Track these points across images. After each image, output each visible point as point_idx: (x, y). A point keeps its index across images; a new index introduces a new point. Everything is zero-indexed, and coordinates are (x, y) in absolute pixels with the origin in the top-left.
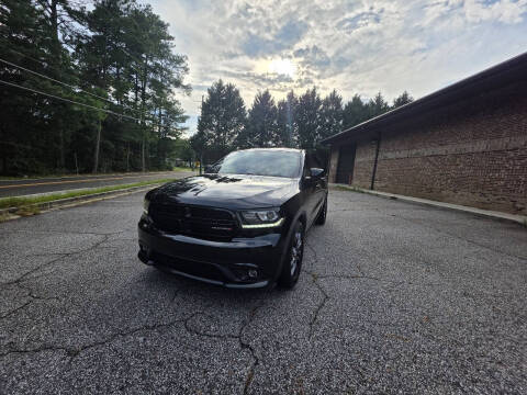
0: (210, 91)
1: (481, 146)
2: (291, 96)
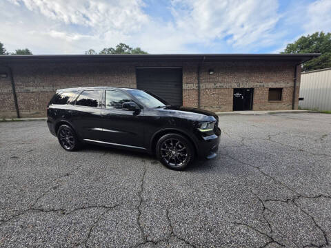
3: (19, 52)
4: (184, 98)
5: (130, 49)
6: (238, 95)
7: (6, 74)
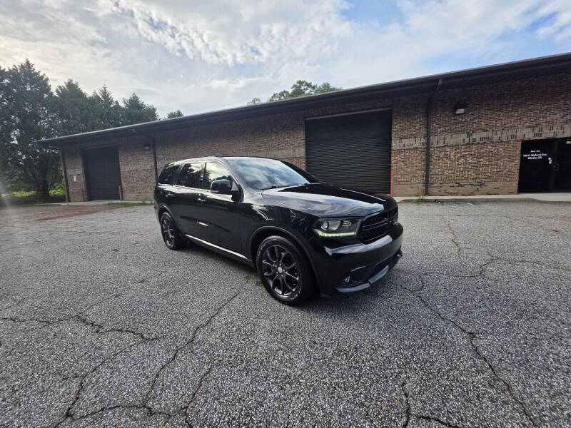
3: (171, 115)
4: (394, 167)
5: (314, 88)
6: (535, 156)
7: (148, 145)
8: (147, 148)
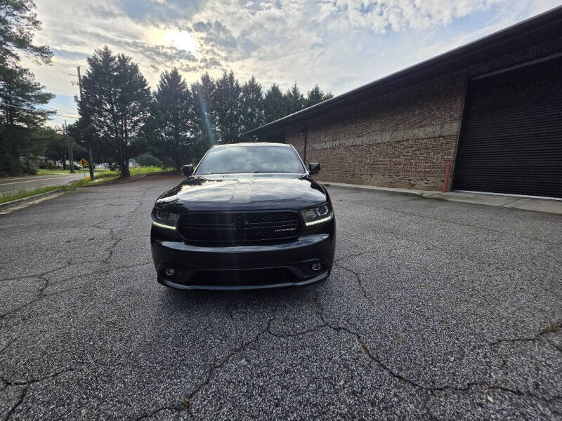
0: (92, 62)
1: (386, 137)
2: (206, 79)
8: (301, 134)
